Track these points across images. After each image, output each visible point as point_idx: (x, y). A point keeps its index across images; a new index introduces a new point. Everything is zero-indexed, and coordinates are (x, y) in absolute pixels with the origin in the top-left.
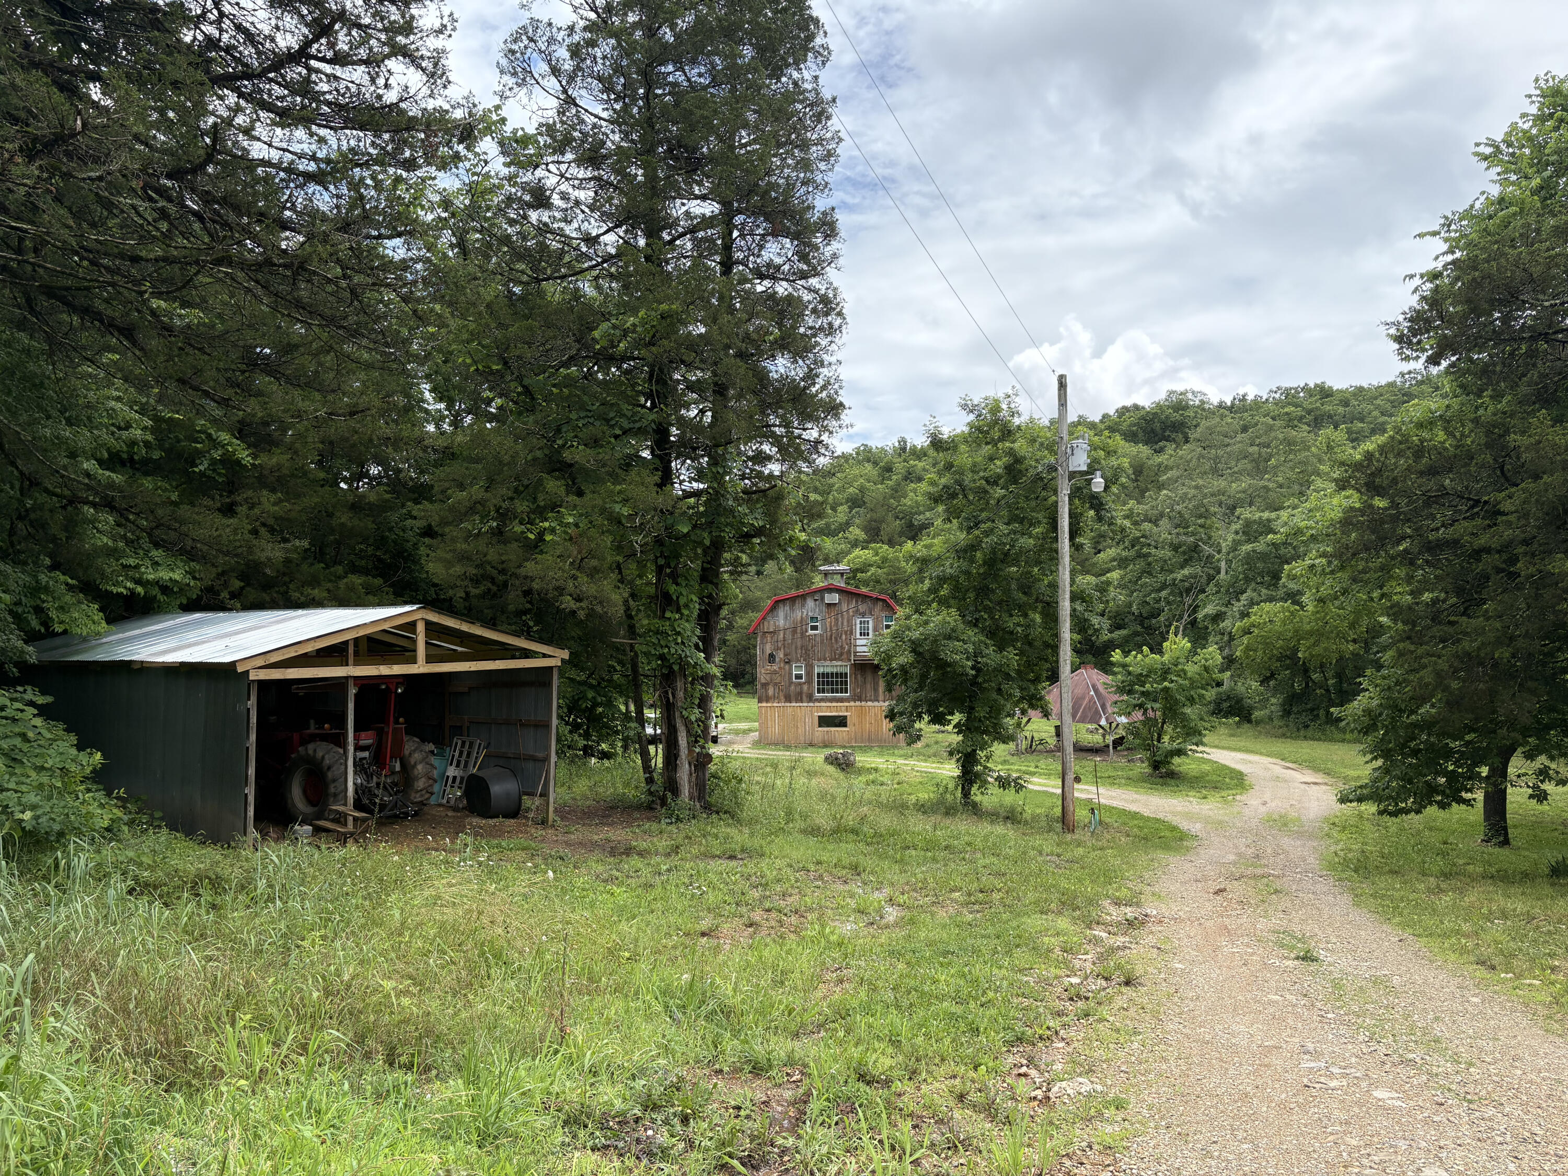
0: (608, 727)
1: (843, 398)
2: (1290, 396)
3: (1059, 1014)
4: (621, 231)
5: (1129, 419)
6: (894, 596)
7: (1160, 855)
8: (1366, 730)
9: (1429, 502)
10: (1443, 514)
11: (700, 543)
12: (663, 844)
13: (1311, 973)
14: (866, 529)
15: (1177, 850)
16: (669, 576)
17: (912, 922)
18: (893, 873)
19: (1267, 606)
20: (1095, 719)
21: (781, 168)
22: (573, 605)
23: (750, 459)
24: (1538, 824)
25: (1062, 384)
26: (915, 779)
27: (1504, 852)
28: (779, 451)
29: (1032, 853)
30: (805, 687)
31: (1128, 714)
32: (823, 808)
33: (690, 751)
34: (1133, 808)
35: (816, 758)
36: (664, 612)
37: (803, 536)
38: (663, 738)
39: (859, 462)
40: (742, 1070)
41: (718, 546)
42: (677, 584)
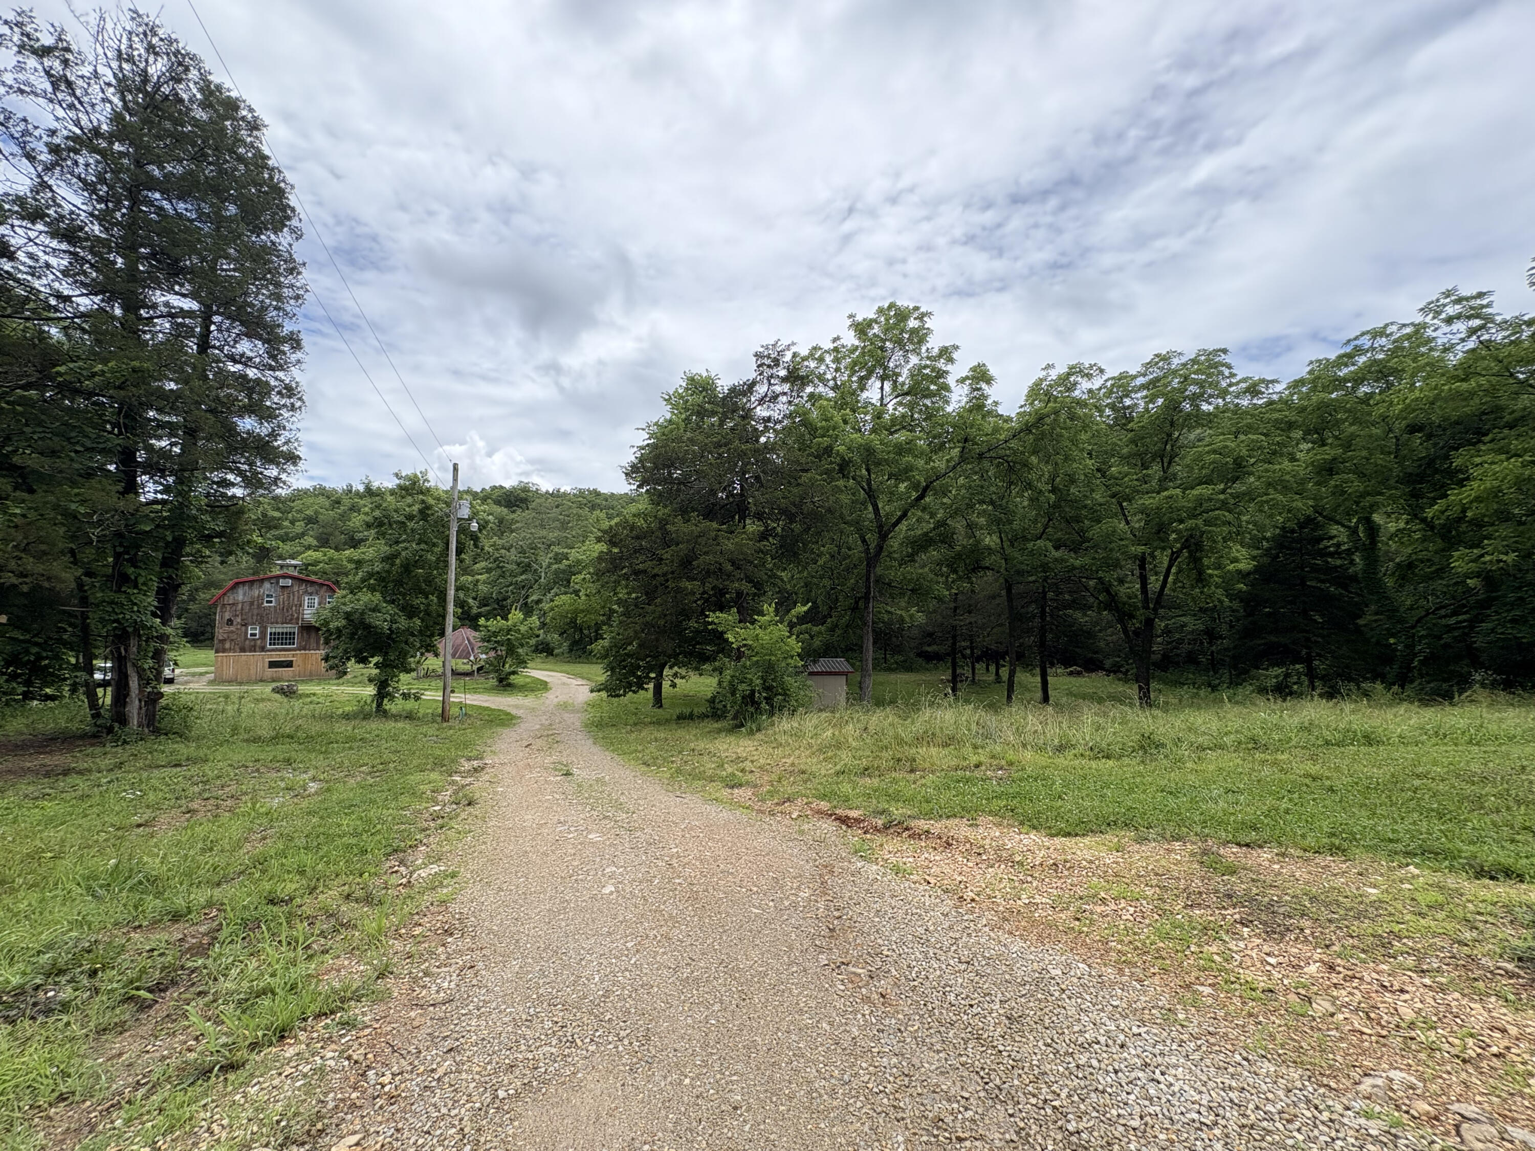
0: (58, 676)
1: (301, 452)
2: (581, 492)
3: (424, 830)
4: (97, 299)
5: (497, 493)
6: (337, 583)
7: (499, 729)
8: (606, 656)
9: (635, 552)
10: (642, 558)
11: (164, 538)
12: (108, 762)
13: (569, 782)
14: (317, 538)
15: (508, 726)
16: (127, 560)
17: (328, 790)
18: (320, 761)
19: (563, 597)
20: (468, 657)
21: (257, 294)
22: (14, 580)
23: (217, 483)
24: (674, 697)
25: (455, 468)
26: (344, 698)
27: (661, 710)
28: (243, 481)
29: (420, 736)
30: (259, 642)
31: (487, 654)
32: (265, 723)
33: (141, 691)
34: (486, 705)
35: (267, 690)
36: (120, 587)
37: (260, 540)
38: (113, 682)
39: (315, 495)
40: (160, 921)
41: (180, 543)
42: (136, 567)
